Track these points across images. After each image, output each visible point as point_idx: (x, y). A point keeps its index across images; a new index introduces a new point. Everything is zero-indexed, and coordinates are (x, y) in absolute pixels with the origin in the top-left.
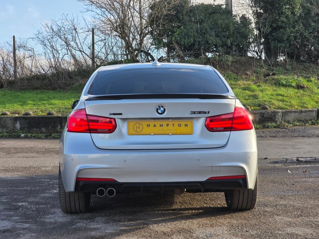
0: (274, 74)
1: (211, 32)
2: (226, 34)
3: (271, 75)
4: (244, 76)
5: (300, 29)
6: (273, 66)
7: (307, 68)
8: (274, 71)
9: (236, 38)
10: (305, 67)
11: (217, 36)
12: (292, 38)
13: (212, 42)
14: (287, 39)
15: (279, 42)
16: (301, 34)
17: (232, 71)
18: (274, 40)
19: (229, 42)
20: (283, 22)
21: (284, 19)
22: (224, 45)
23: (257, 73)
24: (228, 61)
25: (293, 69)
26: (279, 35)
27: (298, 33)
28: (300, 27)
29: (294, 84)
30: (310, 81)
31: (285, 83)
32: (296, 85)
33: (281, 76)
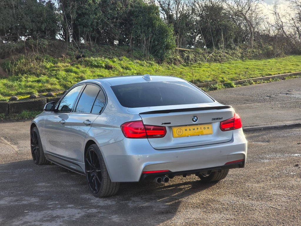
0: (84, 56)
1: (27, 17)
2: (40, 20)
3: (81, 56)
4: (60, 59)
5: (100, 15)
6: (80, 49)
7: (107, 50)
8: (83, 54)
9: (49, 23)
10: (106, 49)
11: (33, 21)
12: (95, 24)
13: (29, 27)
14: (91, 24)
15: (84, 27)
16: (102, 20)
17: (49, 54)
18: (80, 25)
19: (43, 27)
20: (86, 9)
21: (87, 6)
22: (39, 29)
23: (70, 55)
24: (44, 44)
25: (98, 51)
26: (84, 21)
27: (100, 19)
28: (100, 14)
29: (104, 65)
30: (114, 62)
31: (96, 64)
32: (105, 65)
33: (92, 58)
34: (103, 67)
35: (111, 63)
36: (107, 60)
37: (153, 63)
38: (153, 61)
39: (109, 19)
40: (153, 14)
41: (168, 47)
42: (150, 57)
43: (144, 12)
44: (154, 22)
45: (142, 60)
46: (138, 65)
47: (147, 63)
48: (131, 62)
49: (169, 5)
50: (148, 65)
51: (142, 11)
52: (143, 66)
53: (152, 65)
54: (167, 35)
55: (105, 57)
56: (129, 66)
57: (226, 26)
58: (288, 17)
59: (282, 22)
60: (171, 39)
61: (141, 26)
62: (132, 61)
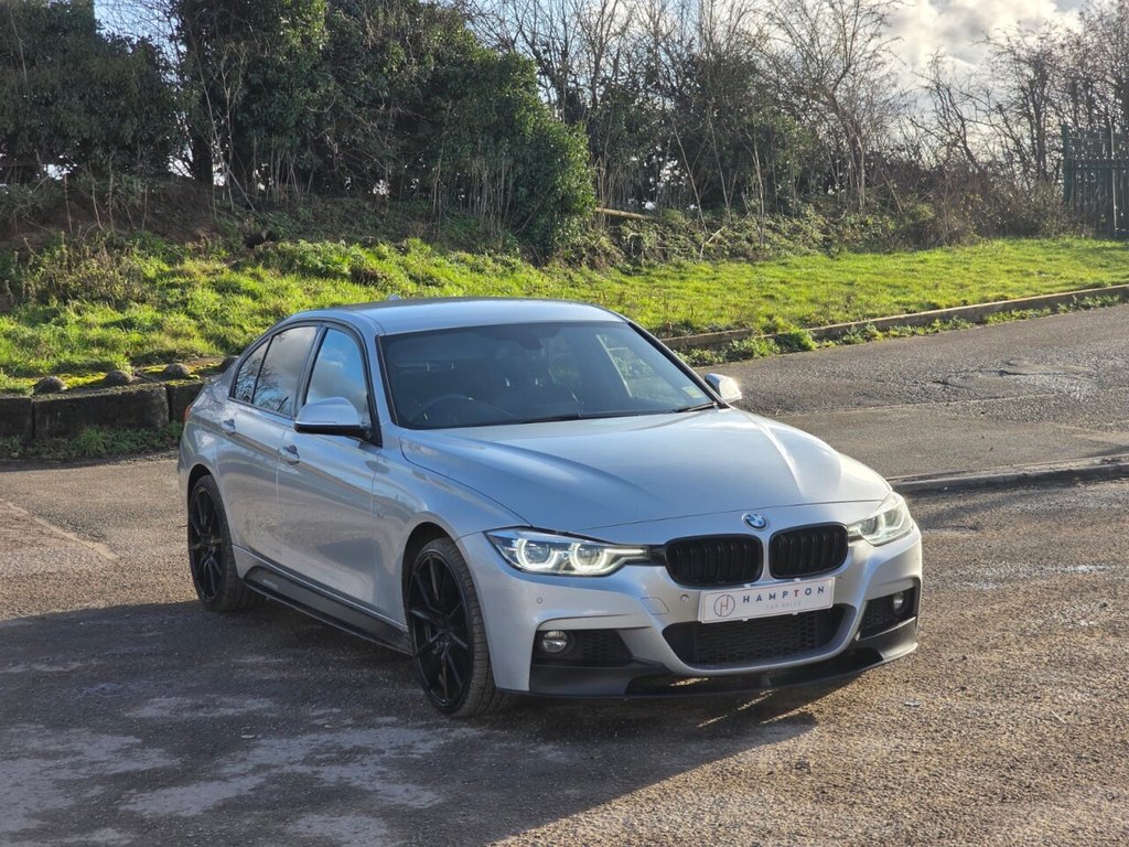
0: (273, 237)
1: (71, 96)
2: (117, 105)
3: (264, 236)
4: (189, 245)
5: (328, 91)
6: (259, 210)
7: (354, 214)
8: (270, 227)
9: (148, 118)
10: (347, 211)
11: (91, 111)
12: (310, 122)
13: (79, 131)
14: (298, 123)
15: (270, 131)
16: (336, 109)
17: (149, 227)
18: (256, 125)
19: (128, 130)
20: (280, 69)
21: (282, 59)
22: (113, 141)
23: (225, 234)
24: (132, 193)
25: (320, 219)
26: (271, 110)
27: (327, 104)
28: (329, 86)
29: (346, 270)
30: (381, 257)
31: (320, 265)
32: (351, 270)
33: (302, 242)
34: (344, 276)
35: (371, 263)
36: (356, 250)
37: (518, 262)
38: (516, 256)
39: (359, 105)
40: (514, 86)
41: (567, 206)
42: (504, 241)
43: (484, 79)
44: (517, 117)
45: (479, 253)
46: (466, 269)
47: (495, 261)
48: (438, 260)
49: (565, 54)
50: (500, 268)
51: (477, 77)
52: (480, 271)
53: (513, 270)
54: (565, 164)
55: (350, 242)
56: (434, 271)
57: (768, 133)
58: (985, 100)
59: (961, 117)
60: (580, 175)
61: (472, 131)
62: (443, 254)
